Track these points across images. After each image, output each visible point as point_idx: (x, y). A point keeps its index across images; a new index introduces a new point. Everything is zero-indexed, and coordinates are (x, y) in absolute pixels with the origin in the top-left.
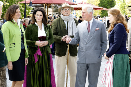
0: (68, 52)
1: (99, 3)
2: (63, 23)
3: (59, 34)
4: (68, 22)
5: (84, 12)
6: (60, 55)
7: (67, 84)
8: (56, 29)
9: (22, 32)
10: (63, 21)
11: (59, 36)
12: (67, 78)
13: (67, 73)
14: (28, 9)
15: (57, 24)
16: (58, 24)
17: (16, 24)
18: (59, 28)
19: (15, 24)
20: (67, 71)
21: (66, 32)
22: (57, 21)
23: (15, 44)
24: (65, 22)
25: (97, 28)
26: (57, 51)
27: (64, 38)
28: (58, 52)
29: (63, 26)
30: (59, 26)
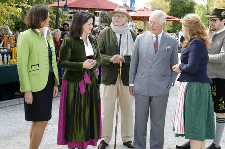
0: (119, 79)
1: (170, 11)
2: (113, 36)
3: (107, 52)
4: (121, 35)
5: (154, 23)
6: (107, 83)
7: (116, 126)
8: (104, 44)
9: (50, 48)
10: (114, 33)
11: (107, 56)
12: (117, 118)
13: (118, 110)
14: (62, 18)
15: (105, 37)
16: (107, 38)
17: (40, 34)
18: (108, 44)
19: (38, 34)
20: (118, 108)
21: (117, 50)
22: (105, 33)
23: (39, 64)
24: (116, 34)
25: (168, 47)
26: (103, 77)
27: (115, 59)
28: (104, 79)
29: (113, 41)
30: (107, 41)
